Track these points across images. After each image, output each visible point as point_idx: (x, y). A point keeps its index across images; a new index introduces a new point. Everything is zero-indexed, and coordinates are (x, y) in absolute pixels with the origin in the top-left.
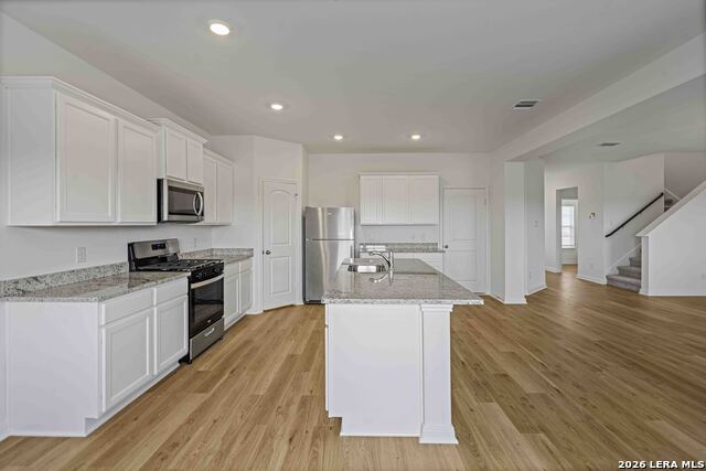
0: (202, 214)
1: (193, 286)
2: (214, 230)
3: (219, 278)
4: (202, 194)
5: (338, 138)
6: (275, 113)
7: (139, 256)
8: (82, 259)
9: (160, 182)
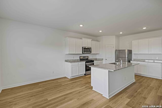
0: (91, 52)
1: (86, 63)
2: (97, 55)
3: (93, 63)
4: (91, 49)
5: (121, 33)
6: (100, 32)
7: (81, 58)
8: (73, 58)
9: (83, 47)
